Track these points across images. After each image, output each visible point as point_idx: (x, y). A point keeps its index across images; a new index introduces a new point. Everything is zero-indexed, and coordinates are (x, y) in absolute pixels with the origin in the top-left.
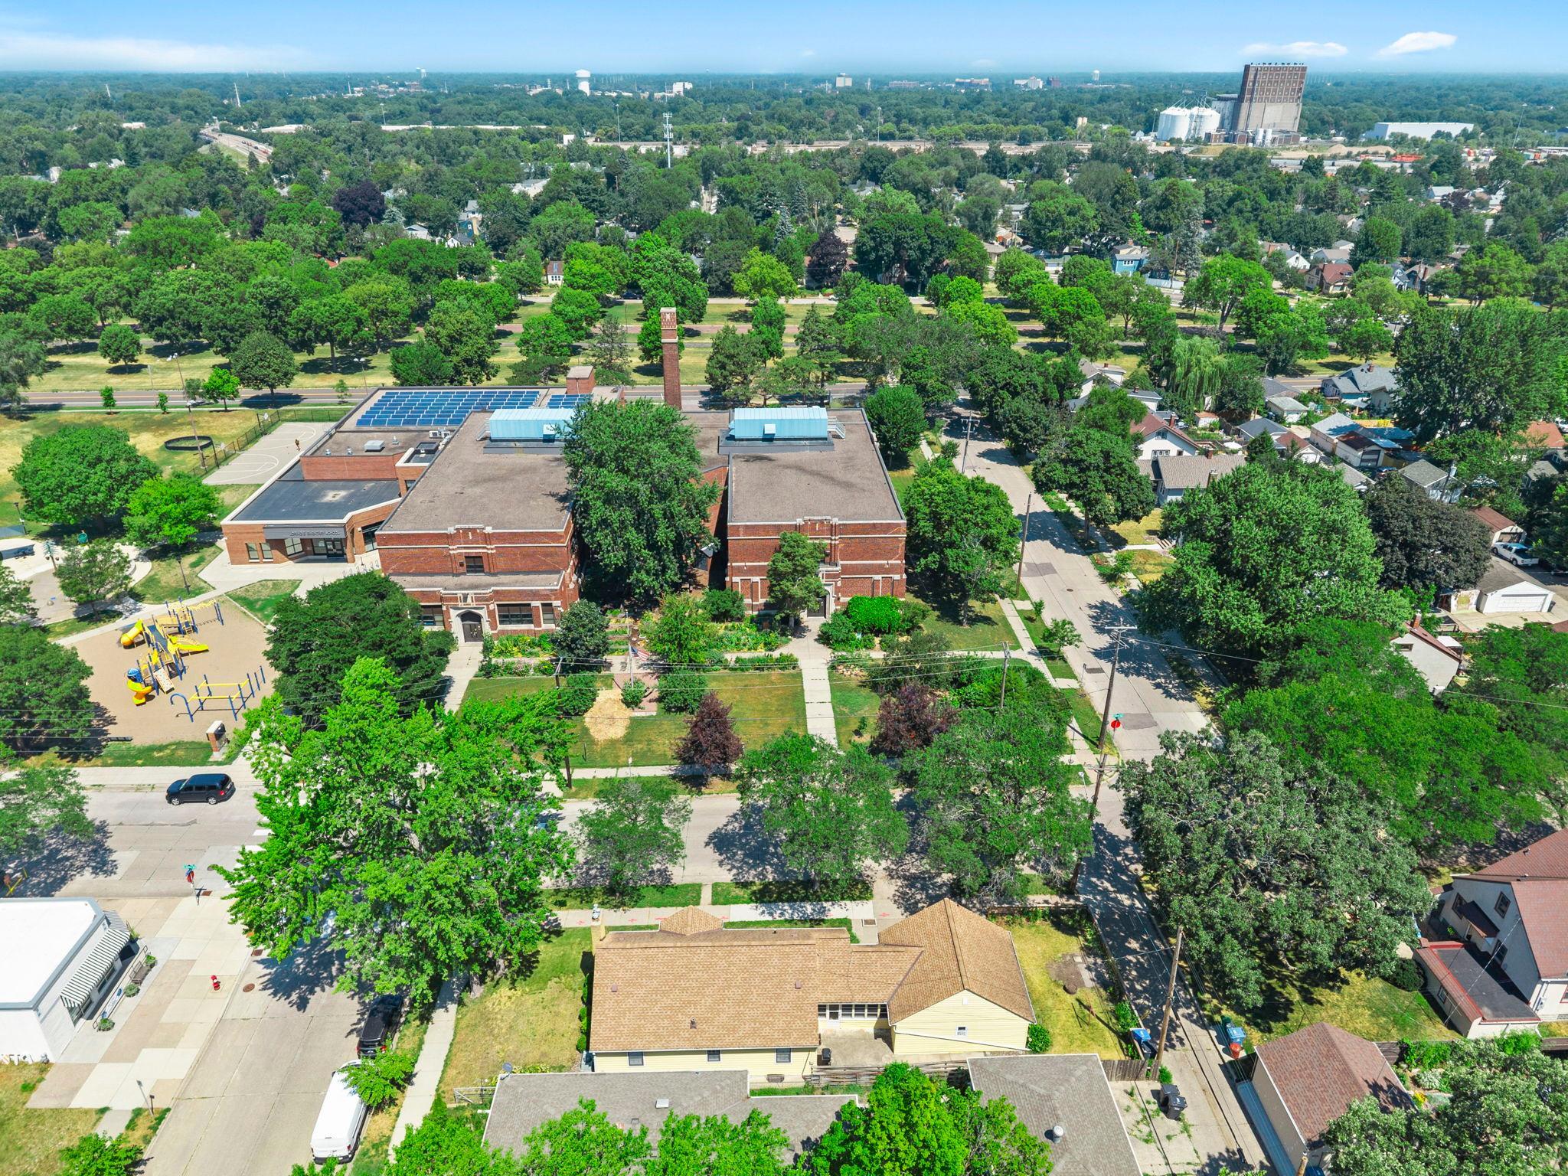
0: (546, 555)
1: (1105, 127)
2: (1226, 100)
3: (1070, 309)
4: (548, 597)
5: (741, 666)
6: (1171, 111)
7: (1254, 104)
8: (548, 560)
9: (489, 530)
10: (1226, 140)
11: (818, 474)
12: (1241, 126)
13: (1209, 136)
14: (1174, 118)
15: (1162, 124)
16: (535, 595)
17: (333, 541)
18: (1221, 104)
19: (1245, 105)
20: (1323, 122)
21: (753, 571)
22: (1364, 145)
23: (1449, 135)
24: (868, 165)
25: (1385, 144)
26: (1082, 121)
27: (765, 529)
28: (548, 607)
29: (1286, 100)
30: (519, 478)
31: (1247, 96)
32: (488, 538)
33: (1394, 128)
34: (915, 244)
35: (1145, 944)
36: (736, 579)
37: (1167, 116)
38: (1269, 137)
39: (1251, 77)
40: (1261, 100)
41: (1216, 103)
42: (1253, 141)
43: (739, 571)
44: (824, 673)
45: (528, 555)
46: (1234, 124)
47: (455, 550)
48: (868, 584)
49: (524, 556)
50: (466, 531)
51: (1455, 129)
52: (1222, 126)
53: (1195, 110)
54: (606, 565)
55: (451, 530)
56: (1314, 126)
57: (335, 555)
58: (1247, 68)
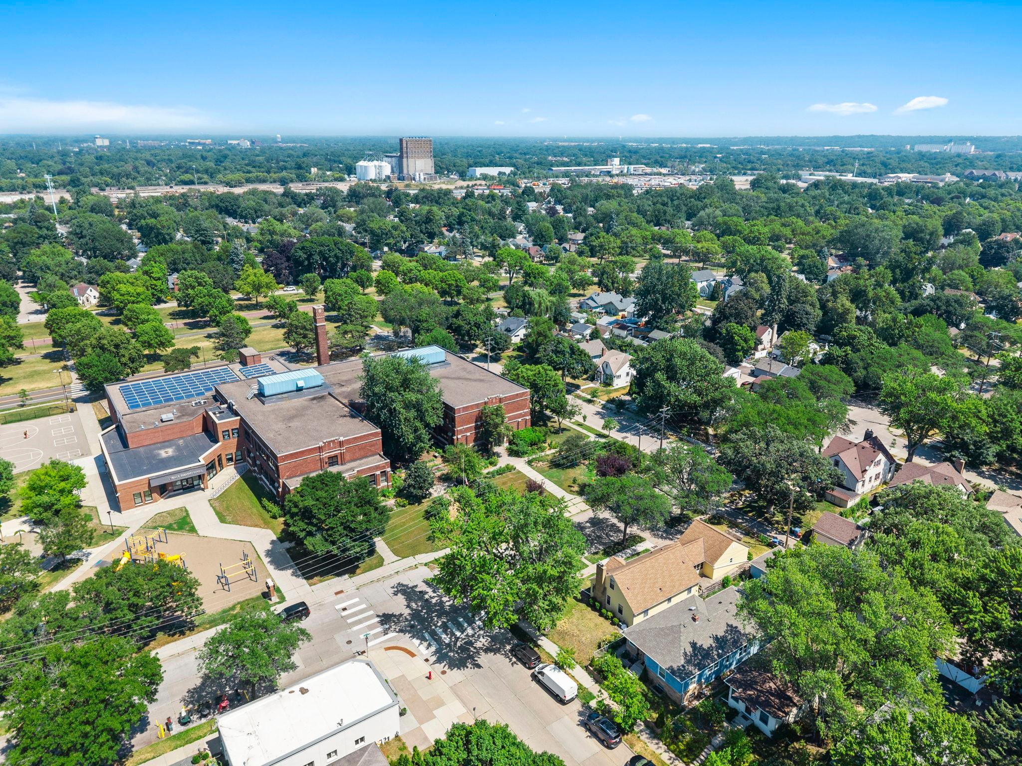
0: (371, 446)
1: (328, 173)
2: (392, 157)
3: (454, 283)
4: (384, 467)
5: (492, 475)
6: (362, 163)
7: (410, 160)
8: (373, 449)
9: (342, 439)
10: (399, 179)
11: (459, 378)
12: (405, 171)
13: (388, 177)
14: (366, 167)
15: (358, 170)
16: (377, 468)
17: (187, 480)
18: (389, 159)
19: (405, 160)
20: (441, 168)
21: (467, 430)
22: (469, 180)
23: (505, 174)
24: (221, 204)
25: (479, 179)
26: (314, 170)
27: (472, 407)
28: (384, 473)
29: (425, 157)
30: (309, 412)
31: (405, 155)
32: (341, 444)
33: (479, 171)
34: (333, 254)
35: (743, 519)
36: (459, 436)
37: (361, 166)
38: (422, 177)
39: (404, 145)
40: (412, 157)
41: (385, 159)
42: (414, 179)
43: (461, 432)
44: (529, 468)
45: (361, 448)
46: (401, 170)
47: (325, 455)
48: (516, 424)
49: (360, 450)
50: (329, 442)
51: (508, 170)
52: (393, 172)
53: (376, 163)
54: (406, 443)
55: (321, 444)
56: (440, 169)
57: (188, 488)
58: (401, 140)
